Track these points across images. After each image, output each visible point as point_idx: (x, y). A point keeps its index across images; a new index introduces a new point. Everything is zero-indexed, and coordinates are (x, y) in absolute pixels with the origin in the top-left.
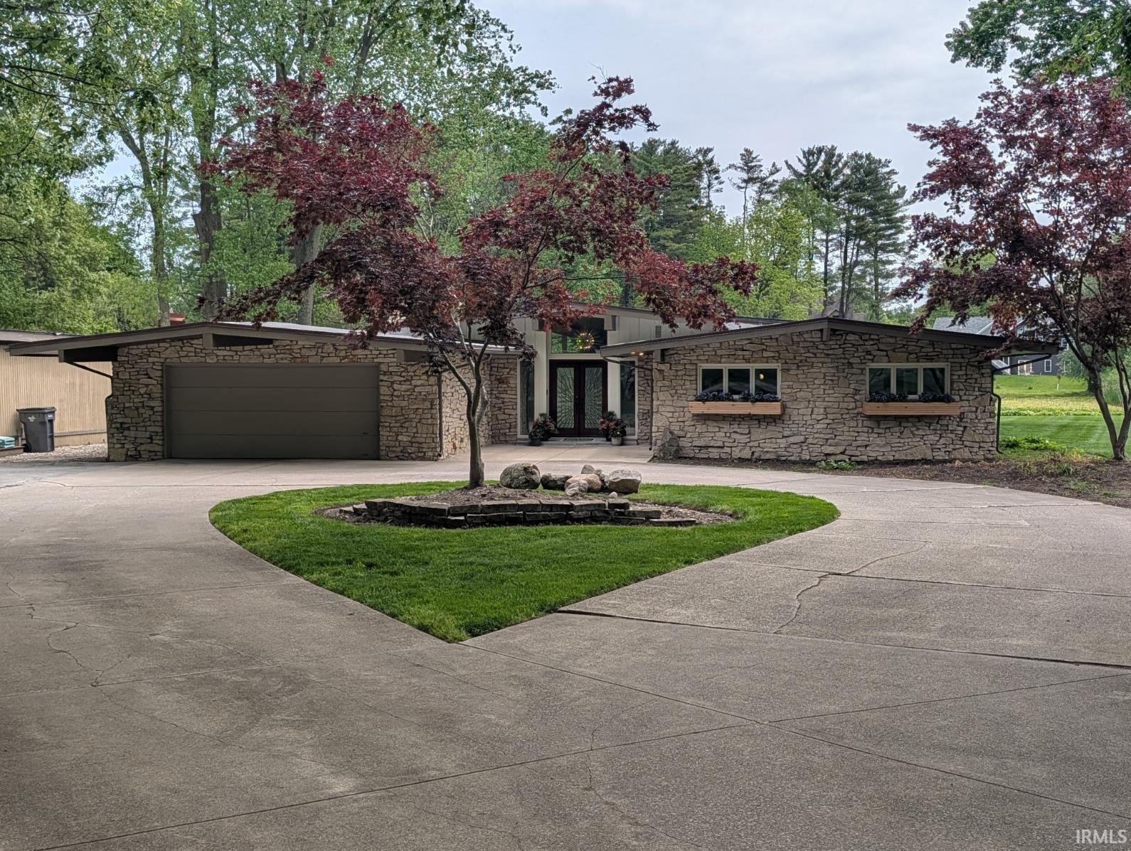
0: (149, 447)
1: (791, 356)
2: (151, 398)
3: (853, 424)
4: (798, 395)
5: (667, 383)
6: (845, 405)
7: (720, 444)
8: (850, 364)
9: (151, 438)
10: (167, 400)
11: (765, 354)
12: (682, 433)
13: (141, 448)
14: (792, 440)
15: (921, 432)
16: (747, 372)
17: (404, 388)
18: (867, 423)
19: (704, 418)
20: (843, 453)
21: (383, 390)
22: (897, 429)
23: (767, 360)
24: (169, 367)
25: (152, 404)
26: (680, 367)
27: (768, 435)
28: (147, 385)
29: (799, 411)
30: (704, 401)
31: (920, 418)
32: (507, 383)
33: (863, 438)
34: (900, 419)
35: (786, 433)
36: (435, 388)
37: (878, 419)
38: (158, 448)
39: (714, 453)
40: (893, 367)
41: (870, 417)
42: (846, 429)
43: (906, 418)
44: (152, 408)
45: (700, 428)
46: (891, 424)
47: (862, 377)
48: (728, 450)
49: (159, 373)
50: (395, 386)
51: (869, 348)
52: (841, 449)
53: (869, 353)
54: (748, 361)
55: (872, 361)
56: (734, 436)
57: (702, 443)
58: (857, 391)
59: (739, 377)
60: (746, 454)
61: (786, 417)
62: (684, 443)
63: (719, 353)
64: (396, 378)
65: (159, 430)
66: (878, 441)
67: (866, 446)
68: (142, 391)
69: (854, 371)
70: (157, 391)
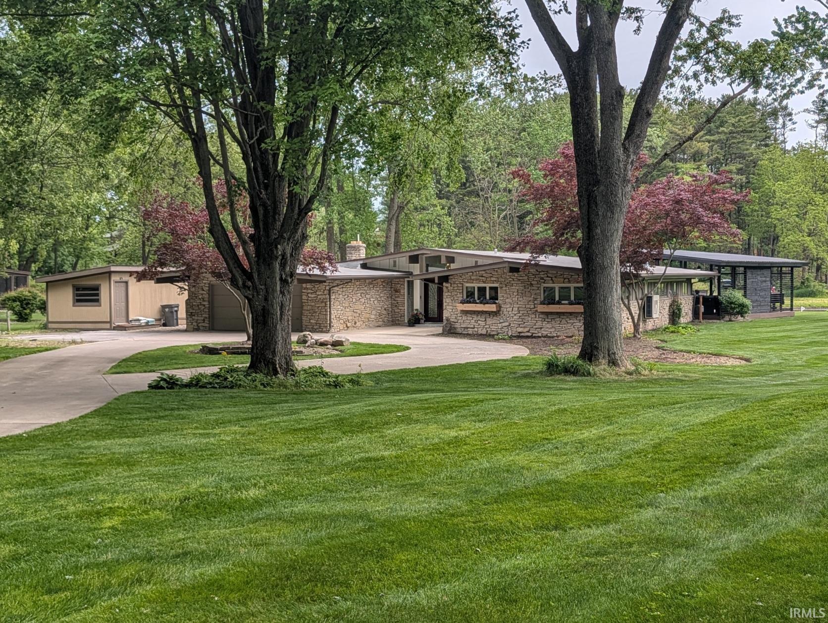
0: (203, 324)
1: (503, 280)
2: (204, 301)
3: (533, 316)
4: (507, 300)
5: (450, 294)
6: (529, 306)
7: (472, 326)
8: (532, 284)
9: (204, 320)
10: (211, 301)
11: (492, 279)
12: (456, 321)
13: (200, 325)
14: (504, 324)
15: (571, 321)
16: (485, 288)
17: (313, 296)
18: (541, 316)
19: (466, 312)
20: (528, 332)
21: (304, 297)
22: (558, 319)
23: (493, 282)
24: (212, 285)
25: (204, 303)
26: (455, 285)
27: (494, 322)
28: (202, 294)
29: (506, 309)
30: (463, 303)
31: (571, 314)
32: (400, 292)
33: (539, 324)
34: (559, 314)
35: (501, 321)
36: (328, 296)
37: (547, 314)
38: (207, 325)
39: (470, 331)
40: (557, 286)
41: (542, 313)
42: (530, 319)
43: (563, 313)
44: (204, 305)
45: (464, 318)
46: (554, 316)
47: (538, 291)
48: (476, 329)
49: (207, 288)
50: (309, 295)
51: (542, 276)
52: (527, 329)
53: (542, 278)
54: (484, 282)
55: (544, 283)
56: (479, 322)
57: (465, 326)
58: (535, 299)
59: (482, 290)
60: (484, 332)
61: (501, 312)
62: (457, 325)
63: (472, 278)
64: (309, 291)
65: (207, 316)
66: (548, 326)
67: (541, 328)
68: (200, 297)
69: (533, 288)
70: (206, 296)
